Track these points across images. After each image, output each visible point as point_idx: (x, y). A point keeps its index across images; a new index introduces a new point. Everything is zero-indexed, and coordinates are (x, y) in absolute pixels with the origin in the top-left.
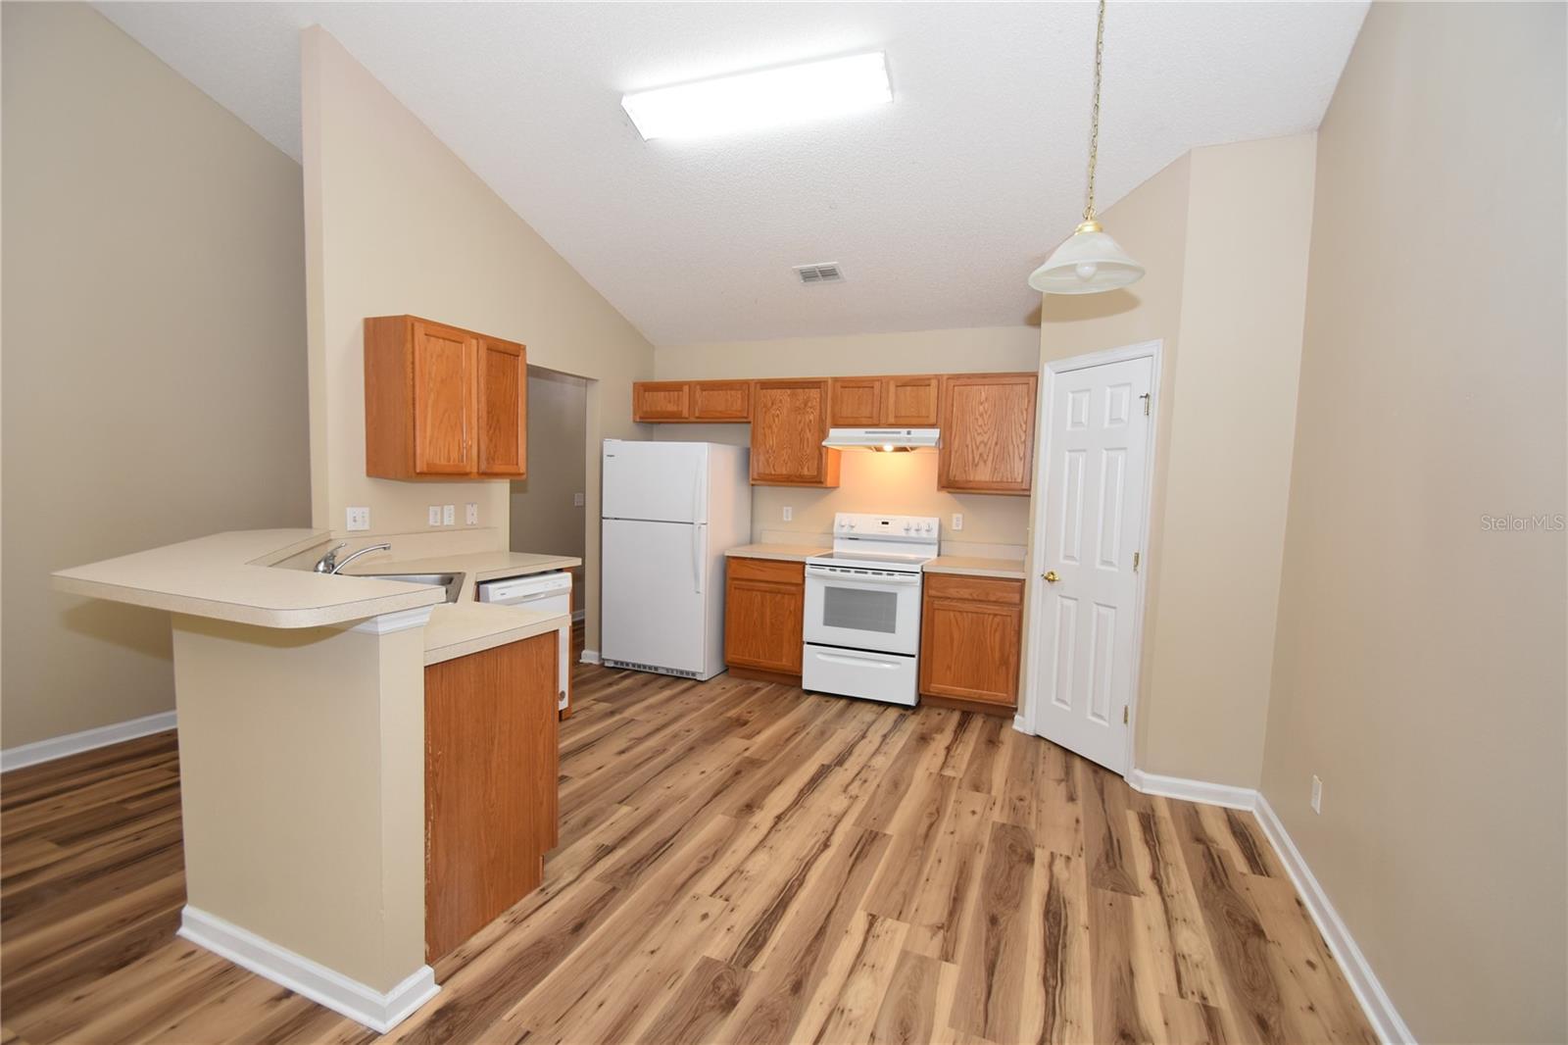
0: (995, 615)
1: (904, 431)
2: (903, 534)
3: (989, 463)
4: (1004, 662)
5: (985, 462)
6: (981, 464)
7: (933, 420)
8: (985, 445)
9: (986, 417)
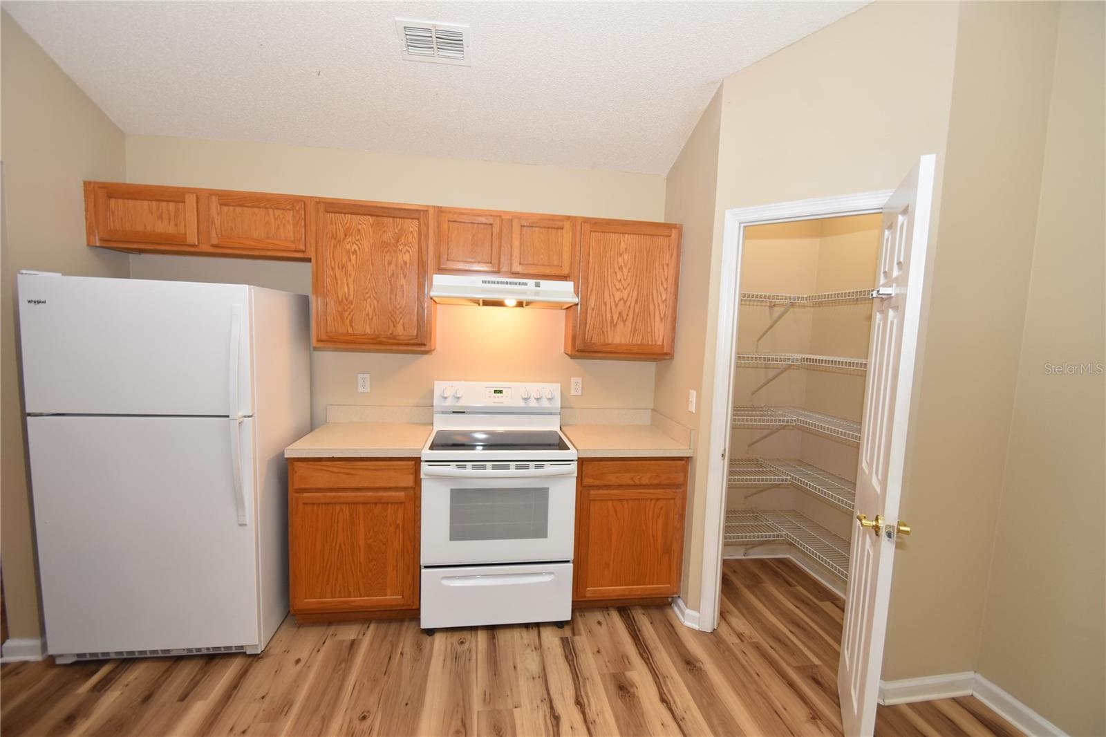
0: (658, 499)
1: (531, 283)
2: (522, 404)
3: (629, 323)
4: (668, 550)
5: (624, 322)
6: (621, 324)
7: (566, 271)
8: (625, 302)
9: (625, 270)
